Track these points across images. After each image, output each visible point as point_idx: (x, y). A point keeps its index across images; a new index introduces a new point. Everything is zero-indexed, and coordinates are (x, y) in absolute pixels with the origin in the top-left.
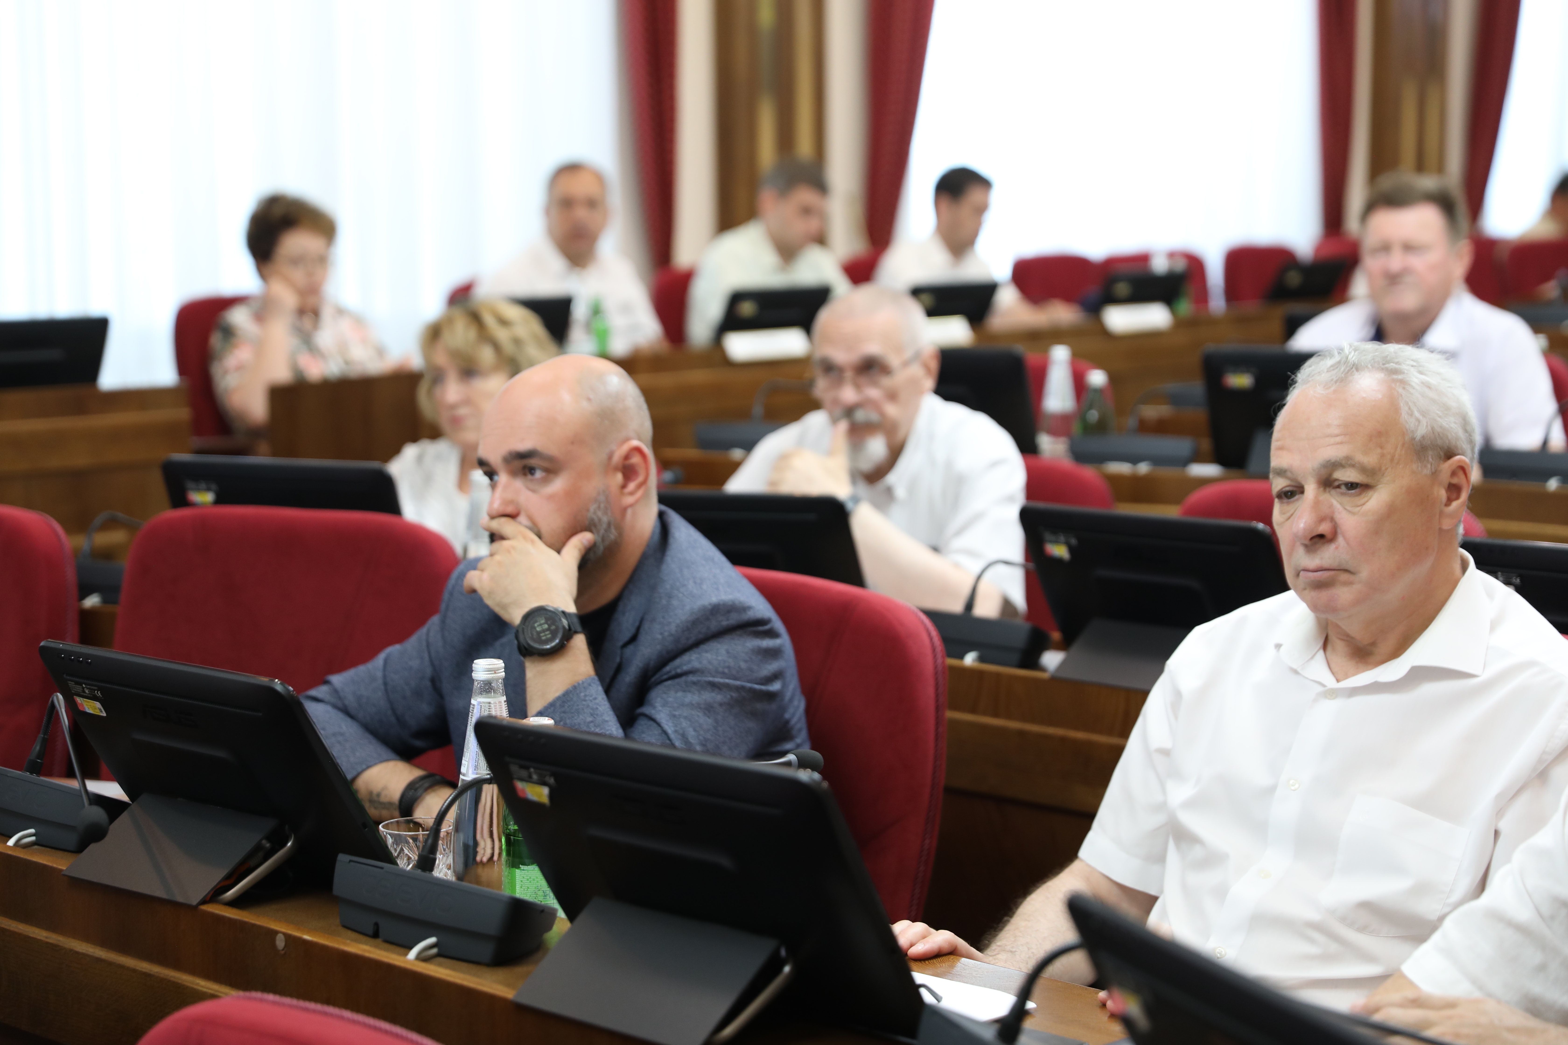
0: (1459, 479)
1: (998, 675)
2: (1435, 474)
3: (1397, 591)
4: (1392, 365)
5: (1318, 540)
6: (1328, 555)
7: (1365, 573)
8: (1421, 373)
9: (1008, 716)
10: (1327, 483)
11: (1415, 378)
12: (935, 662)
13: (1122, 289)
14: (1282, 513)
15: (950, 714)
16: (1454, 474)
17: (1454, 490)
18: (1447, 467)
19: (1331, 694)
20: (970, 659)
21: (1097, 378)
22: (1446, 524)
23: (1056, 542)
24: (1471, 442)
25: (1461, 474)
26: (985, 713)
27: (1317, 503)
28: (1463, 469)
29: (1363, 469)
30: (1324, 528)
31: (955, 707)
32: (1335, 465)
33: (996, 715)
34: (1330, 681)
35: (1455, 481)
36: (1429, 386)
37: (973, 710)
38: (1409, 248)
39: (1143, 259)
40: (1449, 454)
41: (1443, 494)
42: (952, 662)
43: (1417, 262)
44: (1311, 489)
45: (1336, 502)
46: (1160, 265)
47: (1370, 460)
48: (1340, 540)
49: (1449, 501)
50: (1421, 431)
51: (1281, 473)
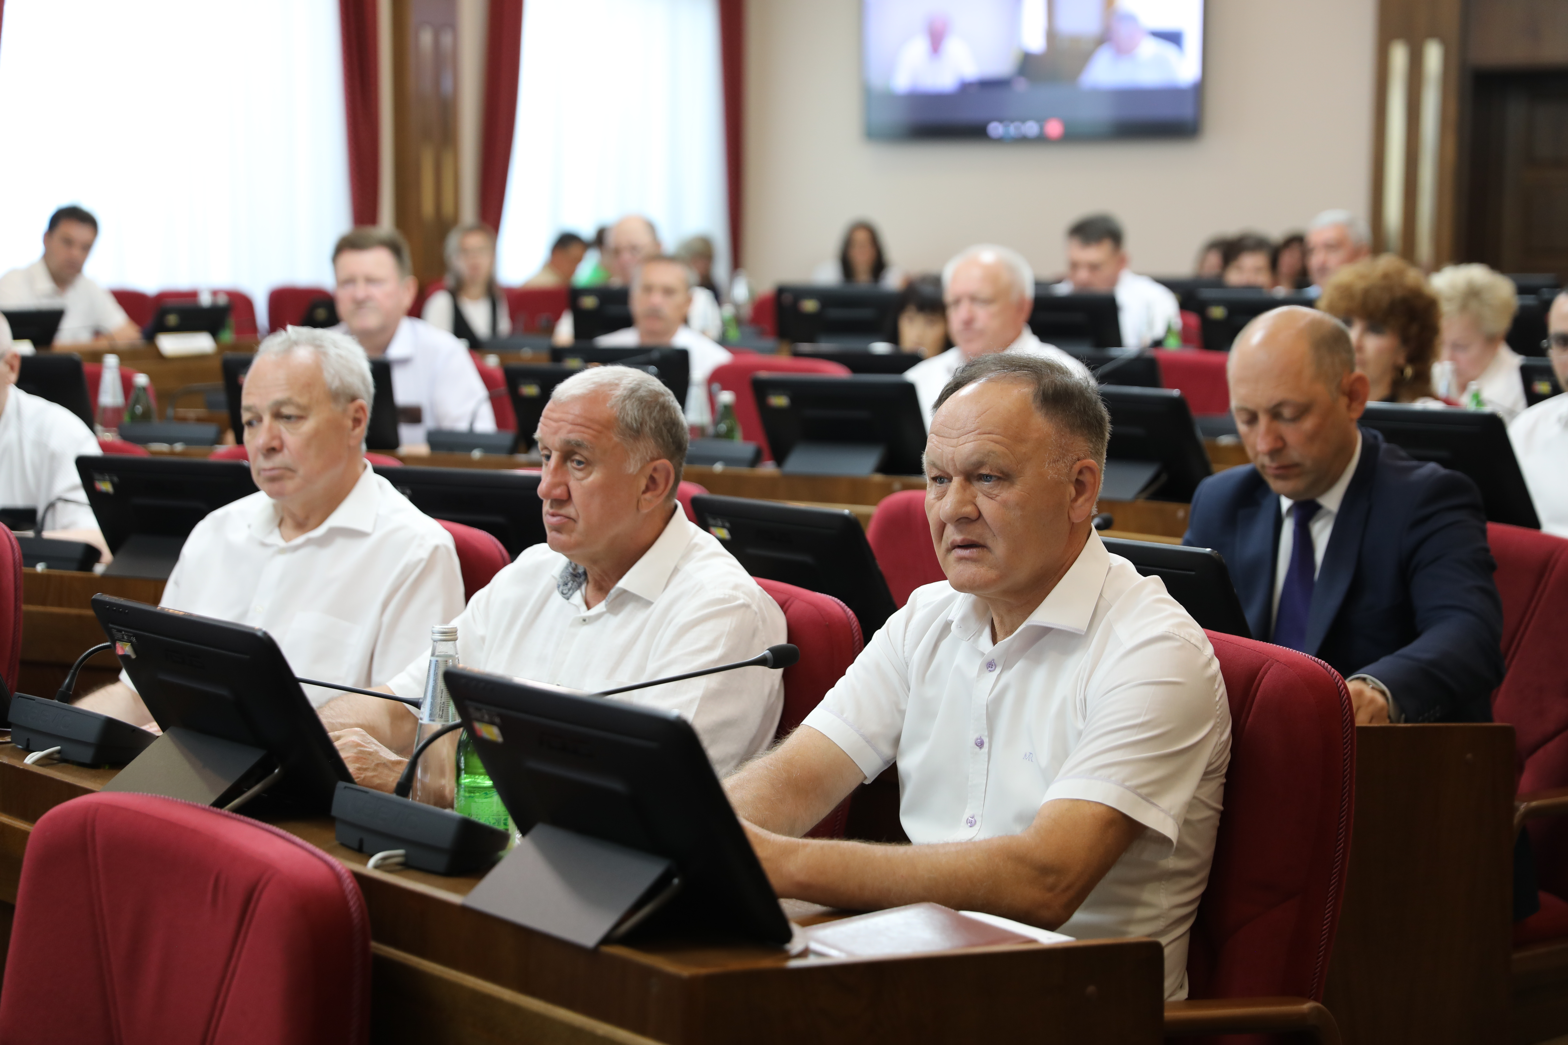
0: (360, 415)
1: (62, 577)
2: (345, 411)
3: (321, 484)
4: (318, 342)
5: (271, 451)
6: (278, 460)
7: (301, 471)
8: (336, 347)
9: (70, 605)
10: (277, 415)
11: (332, 351)
12: (14, 560)
13: (172, 319)
14: (250, 434)
15: (25, 607)
16: (357, 411)
17: (357, 422)
18: (352, 407)
19: (283, 551)
20: (40, 567)
21: (141, 379)
22: (352, 443)
23: (104, 480)
24: (368, 392)
25: (361, 412)
26: (52, 605)
27: (270, 429)
28: (362, 408)
29: (298, 406)
30: (275, 444)
31: (29, 602)
32: (280, 404)
33: (60, 605)
34: (282, 543)
35: (358, 415)
36: (340, 356)
37: (43, 603)
38: (370, 280)
39: (193, 295)
40: (353, 399)
41: (349, 423)
42: (26, 570)
43: (377, 292)
44: (267, 419)
45: (282, 428)
46: (205, 300)
47: (303, 400)
48: (286, 451)
49: (354, 428)
50: (335, 384)
51: (249, 409)
